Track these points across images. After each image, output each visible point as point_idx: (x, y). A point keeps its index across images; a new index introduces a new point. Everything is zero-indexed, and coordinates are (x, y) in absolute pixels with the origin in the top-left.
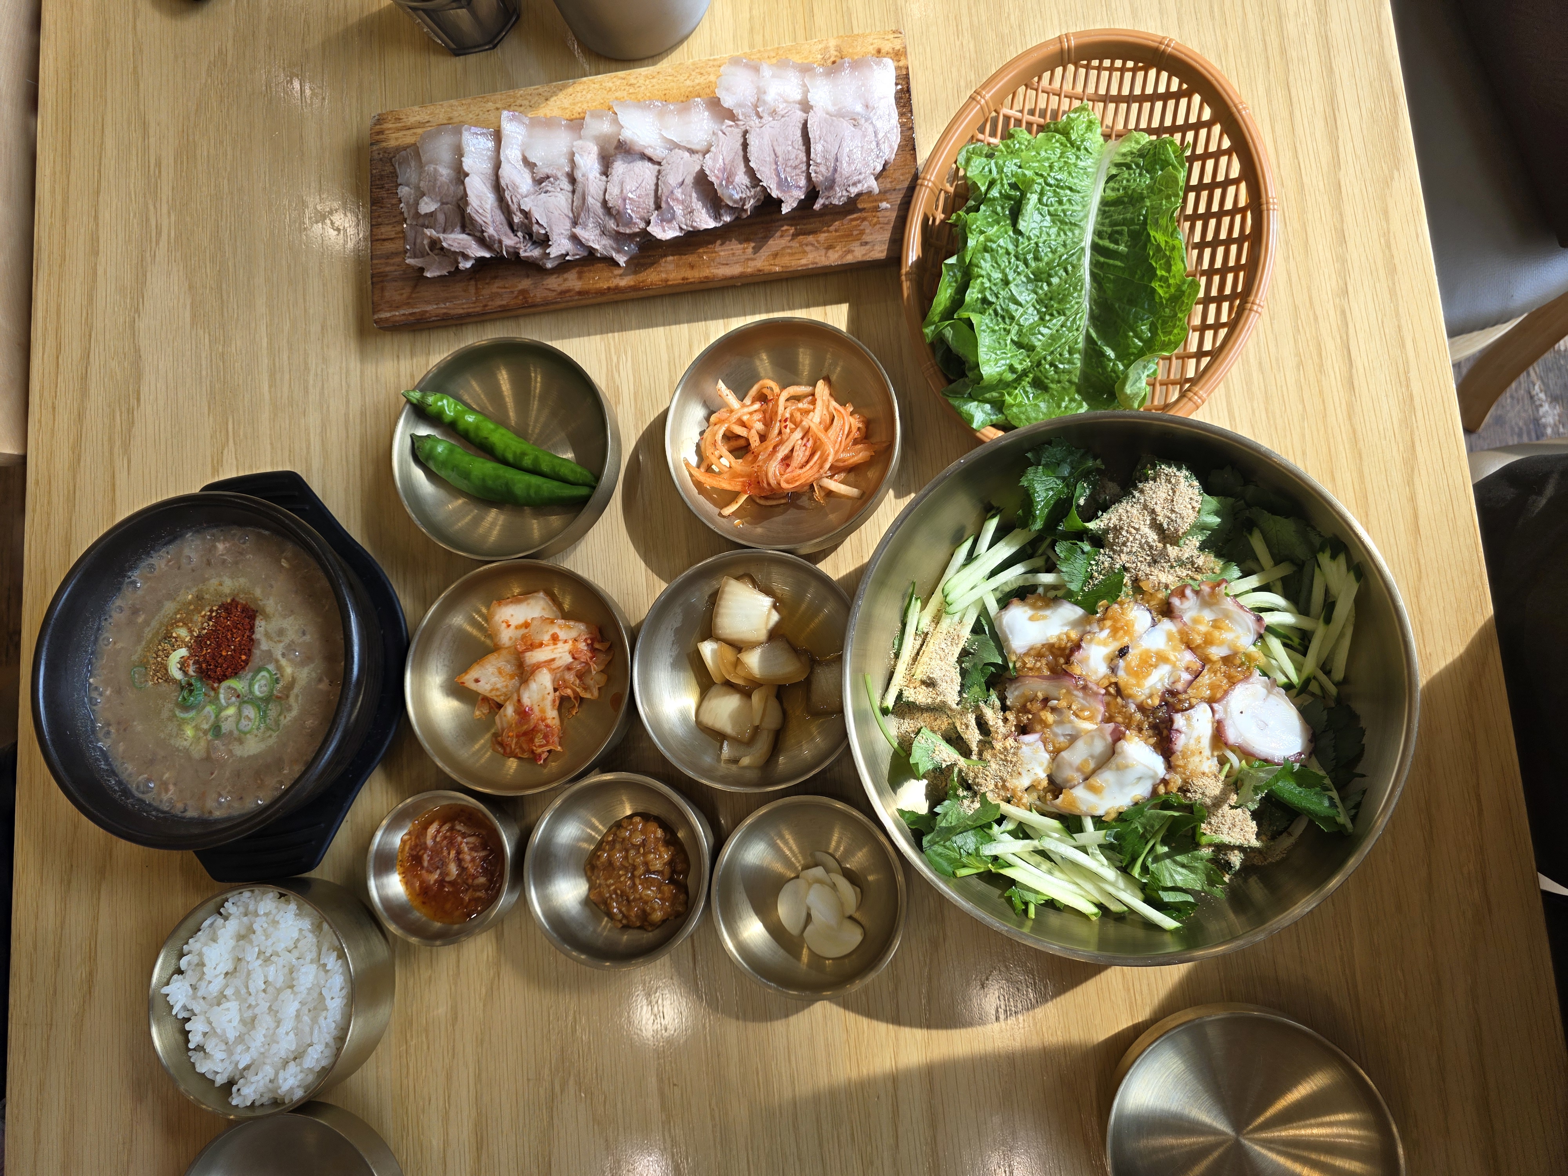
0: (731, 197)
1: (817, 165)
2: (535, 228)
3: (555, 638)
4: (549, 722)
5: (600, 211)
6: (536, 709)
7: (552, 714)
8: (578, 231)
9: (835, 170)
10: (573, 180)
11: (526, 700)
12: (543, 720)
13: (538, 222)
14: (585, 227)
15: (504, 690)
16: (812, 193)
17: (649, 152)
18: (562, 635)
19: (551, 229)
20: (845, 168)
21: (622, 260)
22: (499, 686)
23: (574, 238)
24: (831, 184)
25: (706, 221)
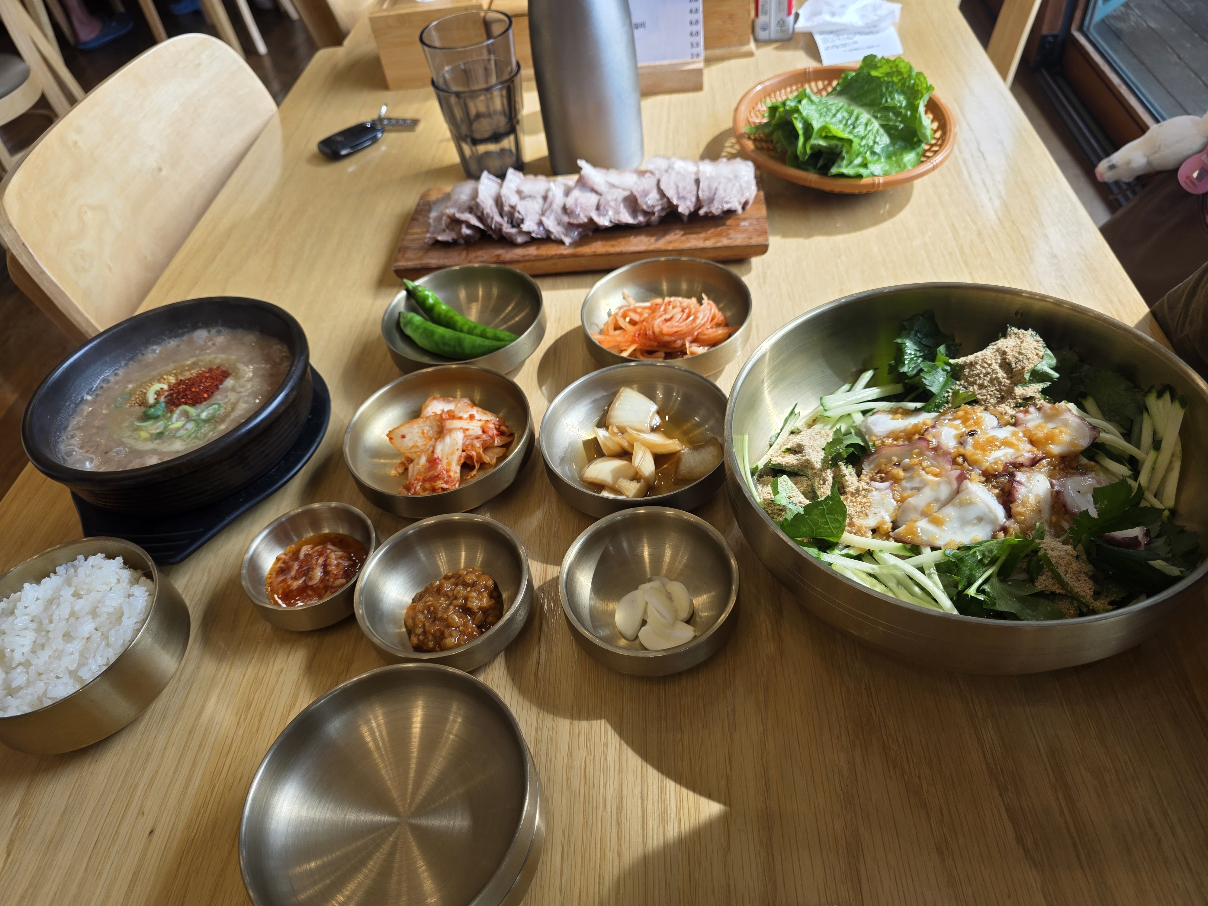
0: (646, 203)
1: (703, 191)
2: (517, 215)
3: (472, 417)
4: (452, 474)
5: (560, 211)
6: (445, 462)
7: (456, 470)
8: (544, 219)
9: (715, 194)
10: (545, 198)
11: (438, 453)
12: (448, 471)
13: (519, 212)
14: (548, 218)
15: (422, 448)
16: (699, 204)
17: (597, 187)
18: (477, 417)
19: (526, 216)
20: (721, 193)
21: (567, 241)
22: (419, 444)
23: (540, 223)
24: (711, 200)
25: (626, 218)
